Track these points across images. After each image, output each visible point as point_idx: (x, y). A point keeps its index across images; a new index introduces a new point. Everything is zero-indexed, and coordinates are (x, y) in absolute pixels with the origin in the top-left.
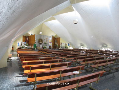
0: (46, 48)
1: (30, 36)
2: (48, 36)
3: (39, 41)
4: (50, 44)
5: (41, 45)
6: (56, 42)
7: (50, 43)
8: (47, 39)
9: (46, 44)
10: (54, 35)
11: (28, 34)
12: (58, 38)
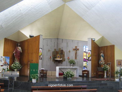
0: (72, 76)
1: (28, 40)
2: (78, 42)
3: (54, 57)
4: (85, 64)
5: (58, 68)
6: (102, 58)
7: (85, 60)
8: (76, 49)
9: (72, 63)
10: (97, 38)
11: (19, 33)
12: (107, 47)
